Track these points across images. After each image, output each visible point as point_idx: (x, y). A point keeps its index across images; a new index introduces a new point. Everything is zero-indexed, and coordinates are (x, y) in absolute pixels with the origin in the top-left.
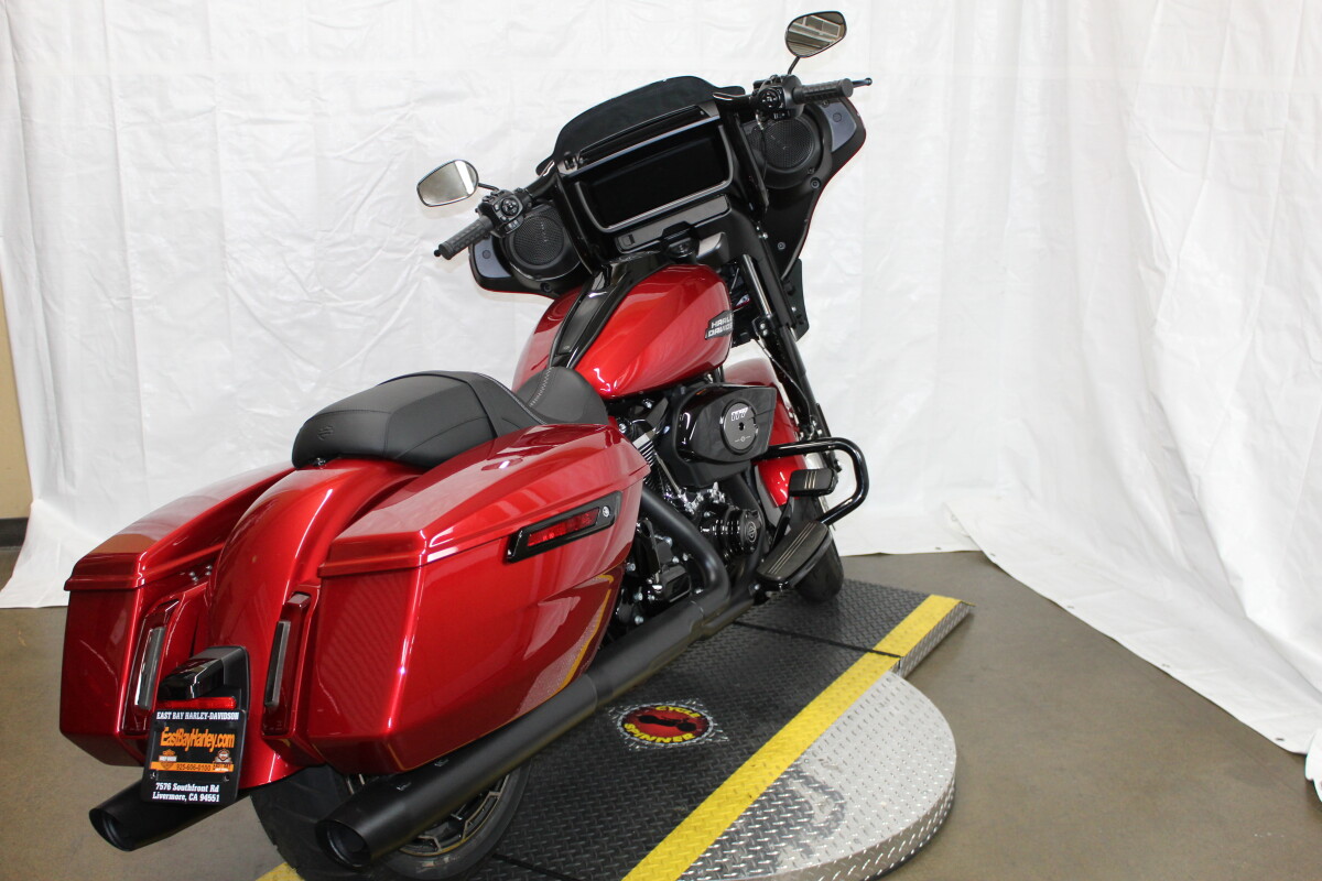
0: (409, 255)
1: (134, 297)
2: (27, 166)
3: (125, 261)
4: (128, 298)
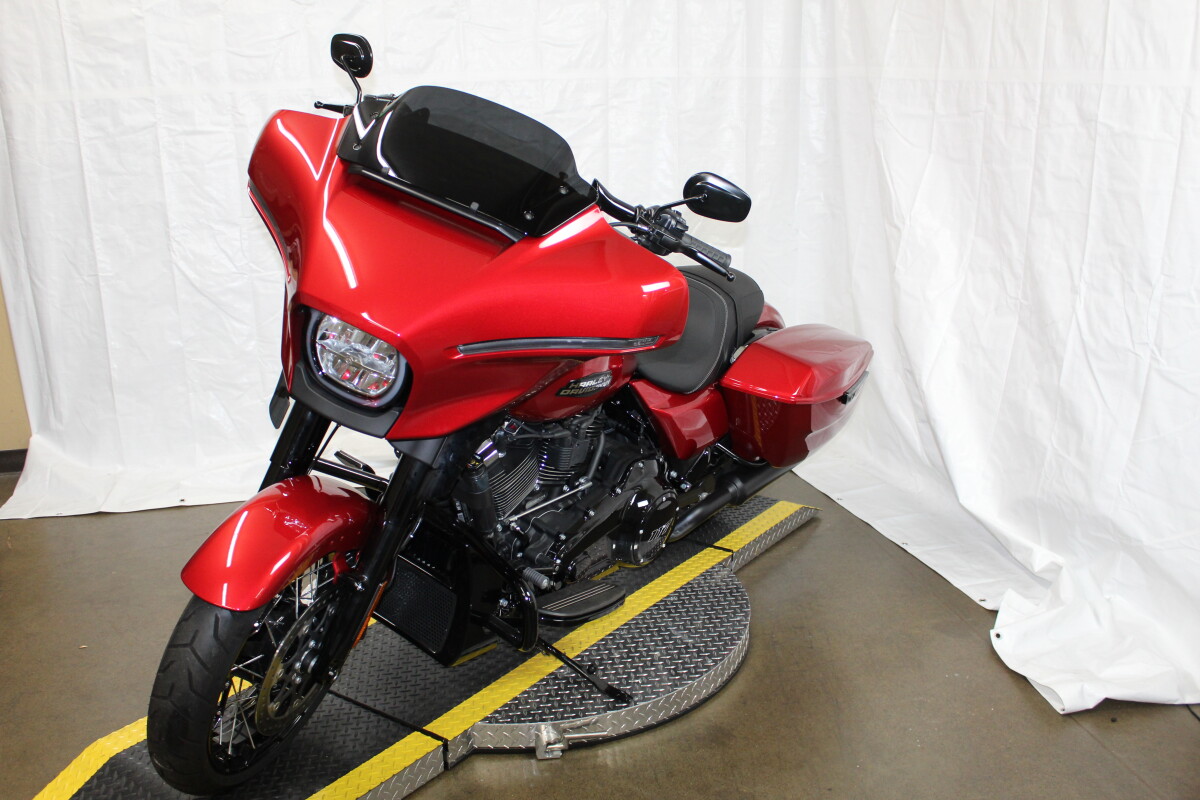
2: (12, 174)
3: (93, 250)
4: (96, 275)
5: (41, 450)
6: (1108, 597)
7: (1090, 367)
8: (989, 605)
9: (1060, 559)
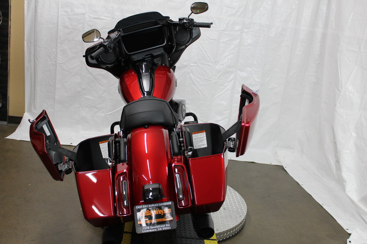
1: (58, 62)
5: (27, 118)
8: (349, 232)
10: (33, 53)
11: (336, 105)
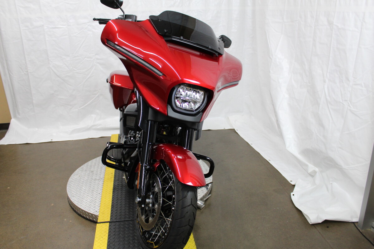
0: (93, 59)
1: (29, 71)
3: (26, 63)
4: (27, 71)
5: (14, 124)
6: (331, 182)
7: (328, 107)
8: (293, 183)
9: (317, 169)
10: (6, 67)
11: (270, 72)
